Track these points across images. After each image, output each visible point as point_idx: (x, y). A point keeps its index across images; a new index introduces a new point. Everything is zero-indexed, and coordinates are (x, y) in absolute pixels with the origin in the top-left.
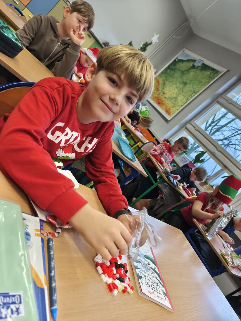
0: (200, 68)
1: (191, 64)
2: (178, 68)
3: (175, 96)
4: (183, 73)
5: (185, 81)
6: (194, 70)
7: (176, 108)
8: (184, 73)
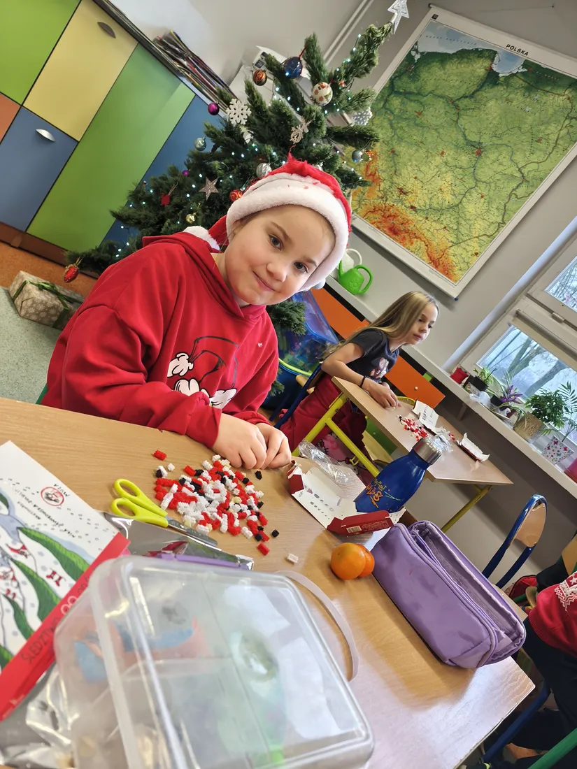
0: (518, 82)
1: (480, 68)
2: (429, 88)
3: (449, 199)
4: (457, 107)
5: (473, 137)
6: (499, 90)
7: (469, 248)
8: (462, 104)
